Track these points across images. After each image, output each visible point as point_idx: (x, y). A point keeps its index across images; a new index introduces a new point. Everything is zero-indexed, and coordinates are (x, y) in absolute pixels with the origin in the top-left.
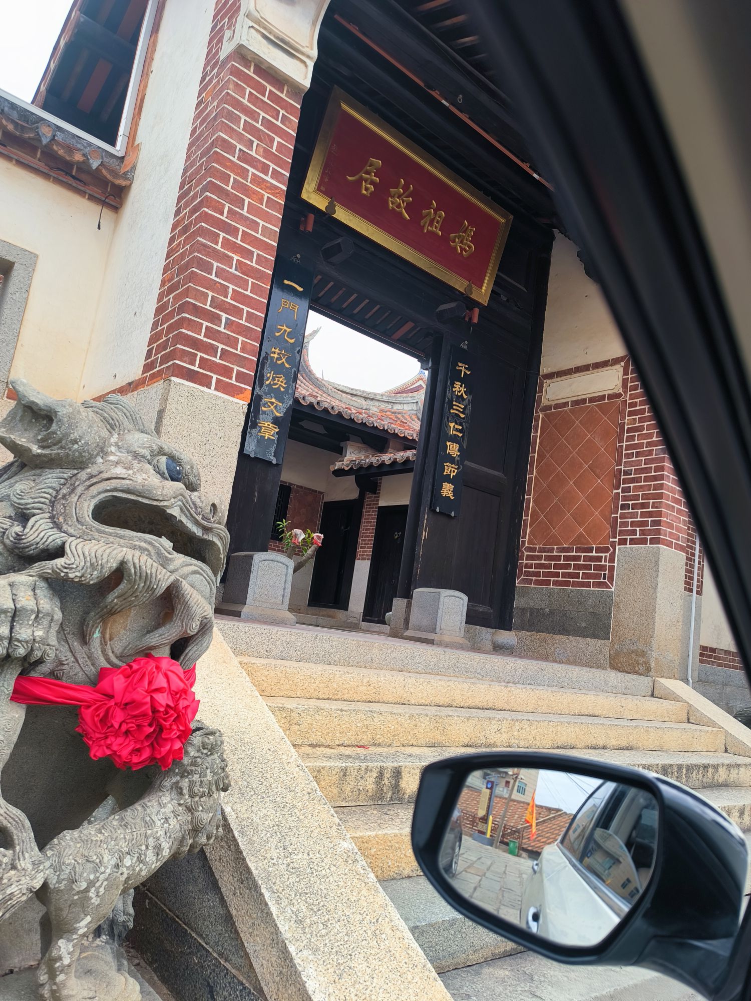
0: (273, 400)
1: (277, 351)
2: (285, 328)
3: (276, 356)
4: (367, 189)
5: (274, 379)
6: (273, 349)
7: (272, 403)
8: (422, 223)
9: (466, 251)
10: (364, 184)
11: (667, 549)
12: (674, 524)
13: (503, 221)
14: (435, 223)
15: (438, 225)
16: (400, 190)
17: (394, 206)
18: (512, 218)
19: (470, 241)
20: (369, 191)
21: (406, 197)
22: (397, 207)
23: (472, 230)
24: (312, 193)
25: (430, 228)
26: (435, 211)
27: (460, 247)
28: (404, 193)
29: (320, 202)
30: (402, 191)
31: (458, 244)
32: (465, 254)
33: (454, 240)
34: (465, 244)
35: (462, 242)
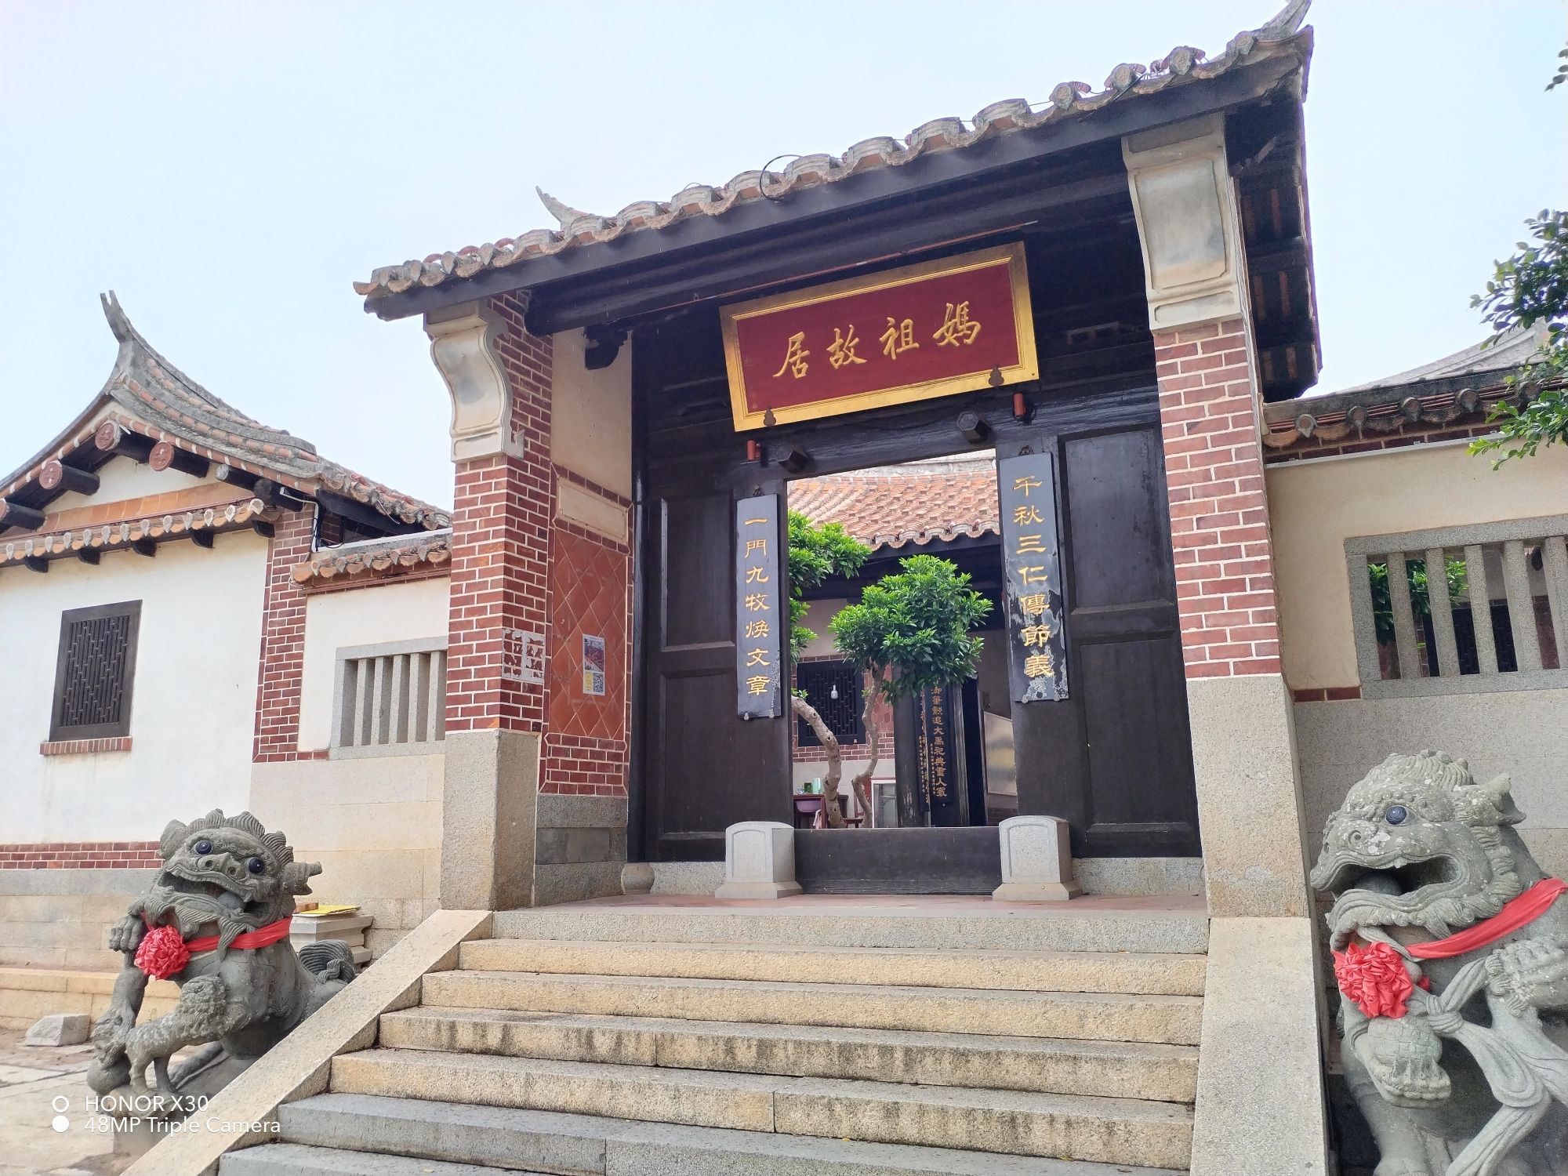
0: (758, 651)
1: (752, 598)
2: (756, 570)
3: (752, 604)
4: (801, 370)
5: (754, 629)
6: (748, 599)
7: (757, 655)
8: (886, 352)
9: (968, 336)
10: (794, 369)
11: (1211, 682)
12: (1228, 629)
13: (1008, 259)
14: (903, 340)
15: (910, 339)
16: (839, 341)
17: (840, 362)
18: (1021, 245)
19: (968, 321)
20: (804, 371)
21: (850, 342)
22: (844, 361)
23: (963, 307)
24: (745, 420)
25: (900, 350)
26: (897, 327)
27: (956, 338)
28: (845, 341)
29: (757, 422)
30: (841, 340)
31: (950, 338)
32: (969, 341)
33: (943, 337)
34: (962, 330)
35: (955, 331)
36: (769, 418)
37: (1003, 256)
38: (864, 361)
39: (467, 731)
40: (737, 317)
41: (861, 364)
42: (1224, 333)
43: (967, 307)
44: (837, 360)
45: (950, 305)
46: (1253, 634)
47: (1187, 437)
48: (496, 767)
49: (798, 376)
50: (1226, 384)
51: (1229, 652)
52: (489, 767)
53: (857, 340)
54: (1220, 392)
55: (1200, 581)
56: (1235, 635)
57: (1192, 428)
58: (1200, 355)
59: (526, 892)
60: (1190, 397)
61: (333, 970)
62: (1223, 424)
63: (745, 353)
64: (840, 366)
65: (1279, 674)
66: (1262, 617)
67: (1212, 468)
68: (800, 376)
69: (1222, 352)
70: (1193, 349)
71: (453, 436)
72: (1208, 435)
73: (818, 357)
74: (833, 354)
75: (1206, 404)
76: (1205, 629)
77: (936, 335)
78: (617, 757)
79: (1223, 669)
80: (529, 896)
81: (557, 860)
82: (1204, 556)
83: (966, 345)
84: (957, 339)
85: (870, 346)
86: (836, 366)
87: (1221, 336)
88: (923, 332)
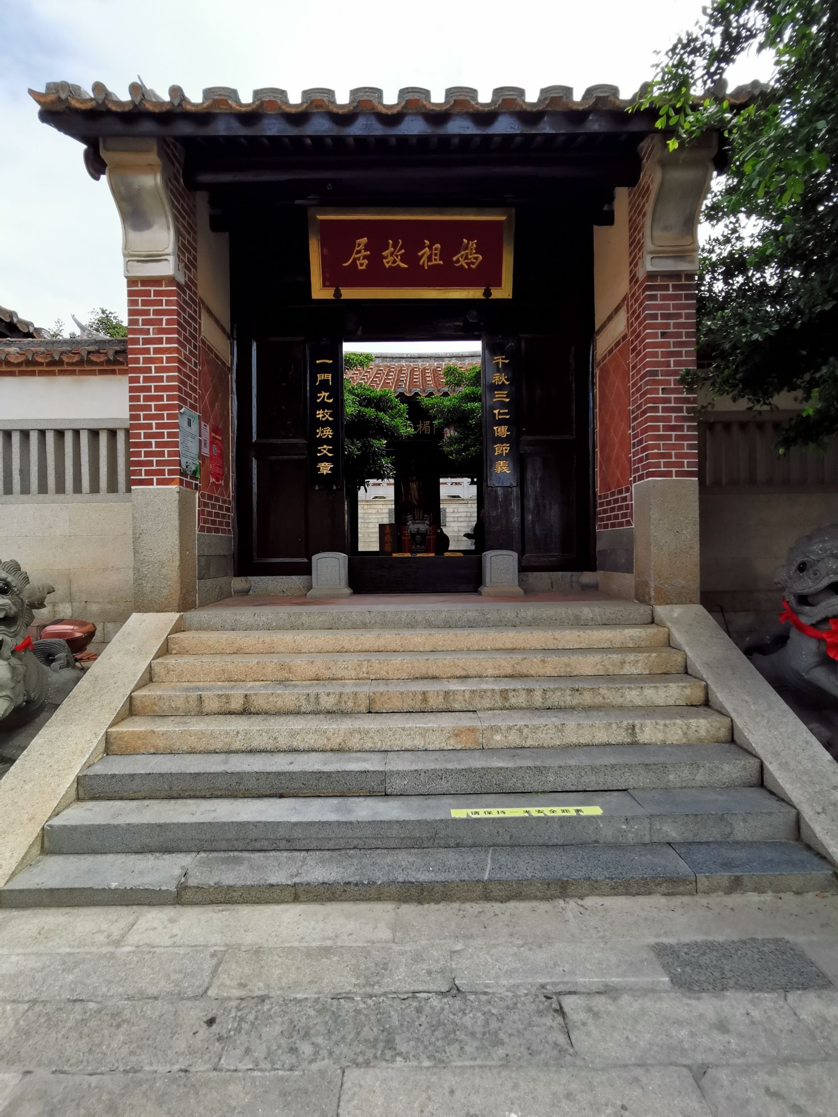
0: (325, 446)
2: (324, 394)
3: (321, 416)
4: (363, 264)
5: (322, 432)
7: (325, 449)
8: (421, 263)
9: (473, 263)
10: (358, 262)
11: (663, 480)
12: (673, 452)
13: (503, 218)
14: (433, 257)
15: (437, 258)
16: (391, 249)
17: (390, 264)
18: (513, 210)
19: (475, 253)
20: (365, 265)
21: (399, 251)
22: (393, 263)
23: (473, 244)
24: (319, 292)
25: (430, 264)
26: (430, 247)
27: (466, 263)
28: (395, 250)
29: (328, 294)
30: (393, 249)
31: (463, 262)
32: (473, 267)
33: (458, 261)
34: (471, 259)
35: (467, 258)
36: (338, 294)
37: (502, 215)
38: (406, 266)
39: (151, 487)
40: (320, 217)
41: (404, 268)
42: (685, 280)
43: (476, 244)
44: (387, 263)
45: (465, 241)
46: (686, 456)
47: (660, 340)
48: (177, 514)
49: (360, 268)
50: (684, 312)
51: (672, 464)
52: (172, 513)
53: (403, 251)
54: (679, 316)
55: (661, 424)
56: (677, 456)
57: (663, 335)
58: (671, 292)
59: (193, 599)
60: (664, 316)
61: (62, 661)
62: (679, 335)
63: (323, 244)
64: (390, 267)
65: (697, 479)
66: (690, 447)
67: (672, 360)
68: (362, 268)
69: (684, 292)
70: (666, 288)
71: (125, 256)
72: (672, 340)
73: (375, 259)
74: (386, 258)
75: (672, 322)
76: (662, 451)
77: (455, 259)
78: (228, 510)
79: (668, 474)
80: (195, 601)
81: (206, 577)
82: (665, 410)
83: (472, 268)
84: (468, 264)
85: (411, 257)
86: (387, 266)
87: (683, 282)
88: (447, 254)
